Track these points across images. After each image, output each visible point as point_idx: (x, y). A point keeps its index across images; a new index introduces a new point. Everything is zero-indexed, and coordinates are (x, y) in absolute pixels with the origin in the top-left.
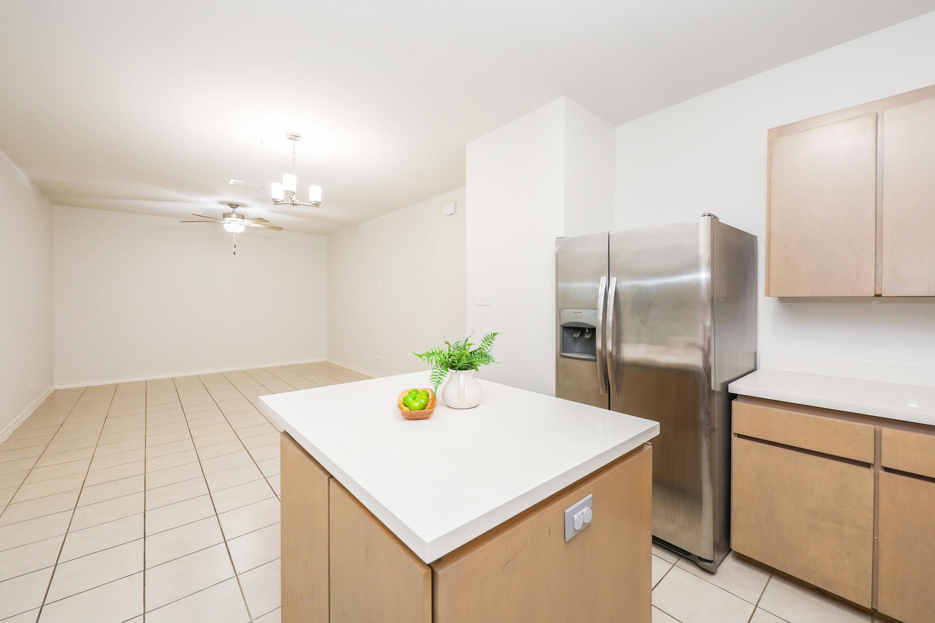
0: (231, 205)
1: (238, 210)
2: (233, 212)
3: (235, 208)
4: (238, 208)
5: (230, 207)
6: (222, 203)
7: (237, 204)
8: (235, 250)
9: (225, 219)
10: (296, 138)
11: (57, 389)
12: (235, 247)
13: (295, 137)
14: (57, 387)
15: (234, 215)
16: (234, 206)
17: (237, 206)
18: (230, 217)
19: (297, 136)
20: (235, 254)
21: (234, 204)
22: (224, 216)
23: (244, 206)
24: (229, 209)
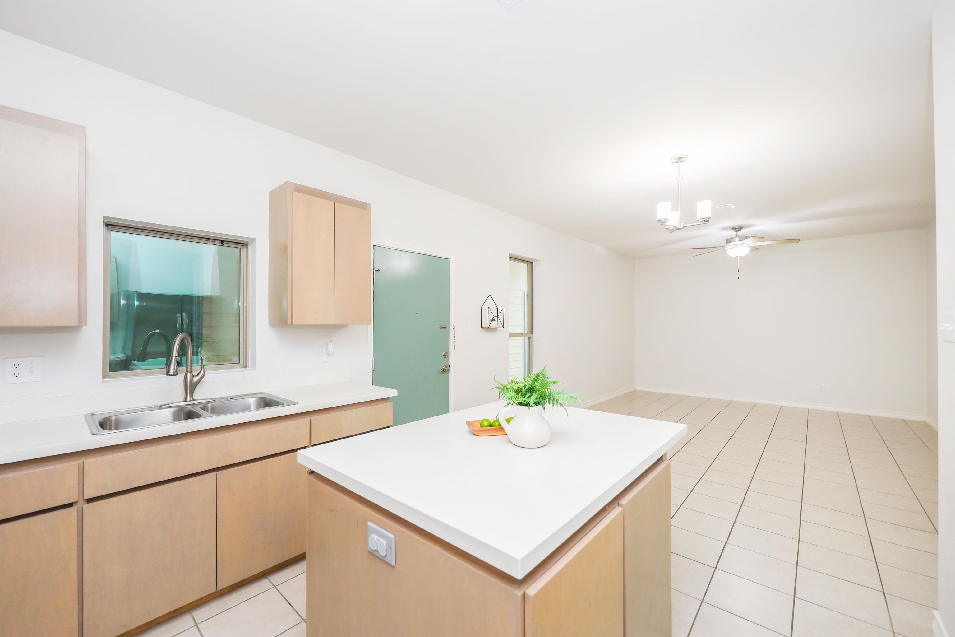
0: (734, 229)
1: (743, 232)
2: (736, 235)
3: (738, 231)
4: (742, 230)
5: (733, 231)
6: (725, 229)
7: (739, 226)
8: (738, 274)
9: (729, 244)
10: (682, 160)
11: (636, 389)
12: (739, 271)
13: (680, 159)
14: (637, 388)
15: (737, 239)
16: (737, 230)
17: (740, 228)
18: (732, 242)
19: (681, 158)
20: (738, 279)
21: (737, 227)
22: (729, 241)
23: (749, 226)
24: (732, 233)
